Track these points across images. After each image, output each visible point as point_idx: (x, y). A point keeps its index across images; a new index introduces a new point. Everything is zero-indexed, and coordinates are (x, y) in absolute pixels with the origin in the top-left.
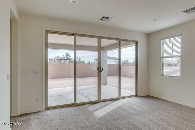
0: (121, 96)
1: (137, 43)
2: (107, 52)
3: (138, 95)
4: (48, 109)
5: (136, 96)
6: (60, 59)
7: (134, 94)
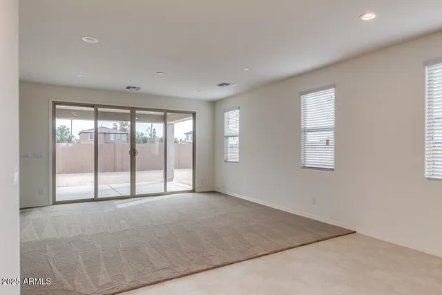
0: (168, 190)
1: (194, 114)
2: (173, 124)
3: (196, 191)
4: (55, 203)
5: (194, 191)
6: (105, 133)
7: (191, 188)
